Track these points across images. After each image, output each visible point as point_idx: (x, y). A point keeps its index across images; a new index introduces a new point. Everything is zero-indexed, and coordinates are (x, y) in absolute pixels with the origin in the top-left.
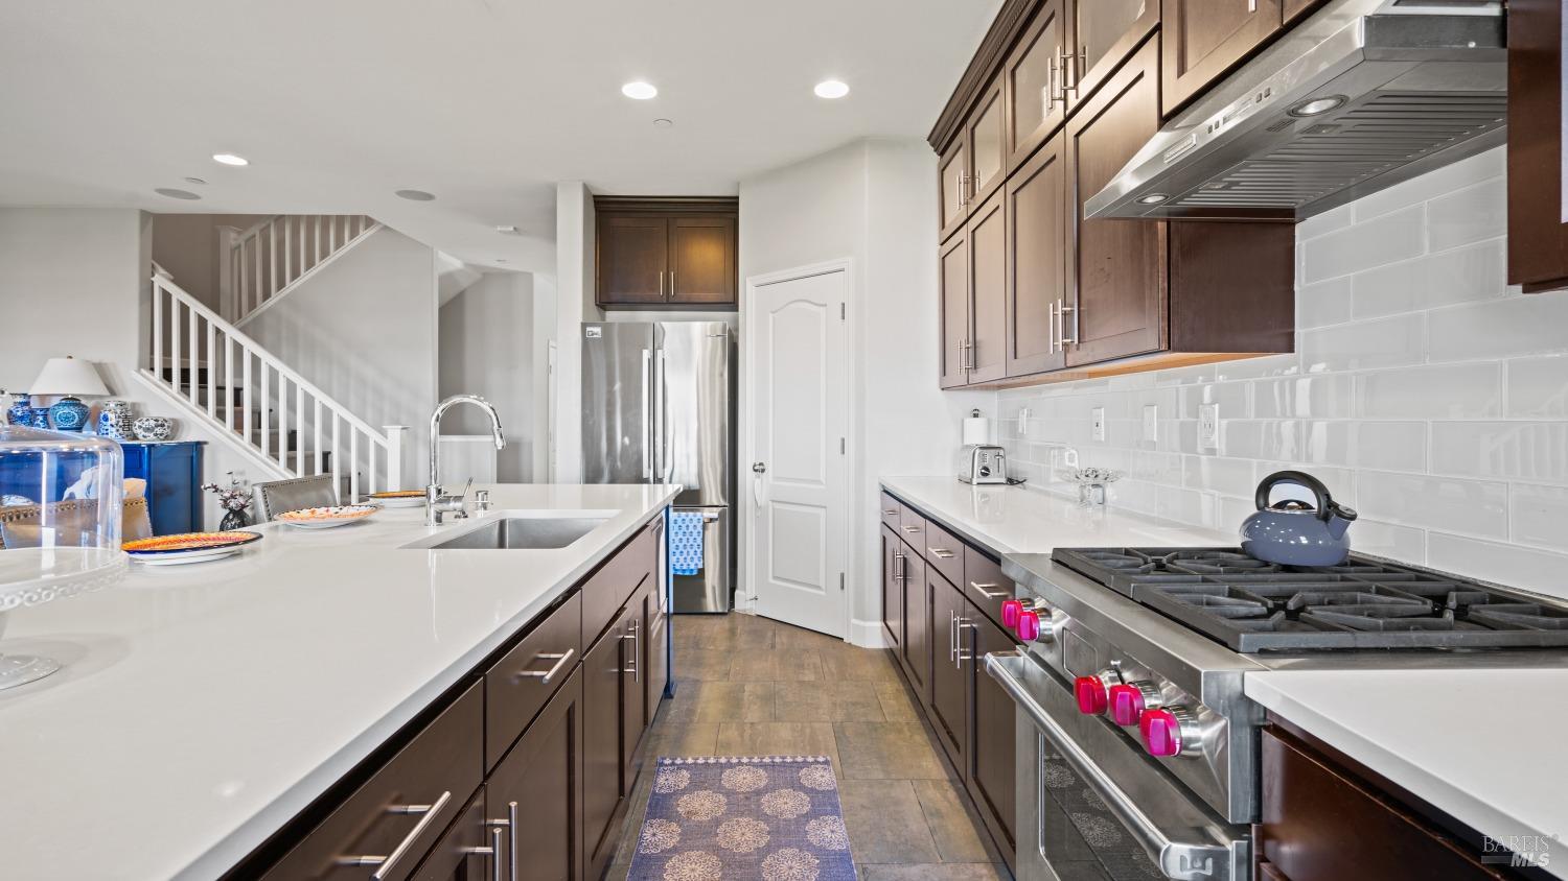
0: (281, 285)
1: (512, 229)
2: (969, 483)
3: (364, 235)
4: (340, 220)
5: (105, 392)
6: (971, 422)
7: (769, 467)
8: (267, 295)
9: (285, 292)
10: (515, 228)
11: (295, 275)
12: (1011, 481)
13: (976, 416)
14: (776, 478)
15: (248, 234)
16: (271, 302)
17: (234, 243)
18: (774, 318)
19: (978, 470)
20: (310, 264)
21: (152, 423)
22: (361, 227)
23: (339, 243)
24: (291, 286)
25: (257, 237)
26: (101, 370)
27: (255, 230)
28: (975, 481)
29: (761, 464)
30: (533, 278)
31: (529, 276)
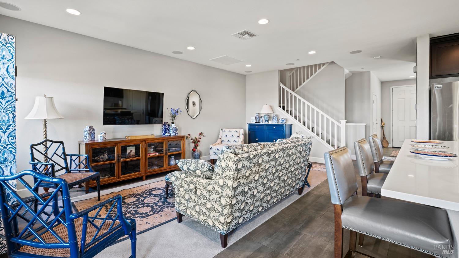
0: (300, 84)
1: (379, 57)
3: (322, 68)
4: (316, 65)
5: (272, 112)
8: (297, 87)
9: (301, 86)
10: (381, 57)
11: (304, 81)
15: (292, 72)
16: (298, 89)
17: (289, 75)
20: (308, 78)
21: (283, 119)
22: (322, 66)
23: (316, 71)
24: (303, 84)
25: (295, 73)
26: (271, 107)
27: (294, 71)
30: (370, 73)
31: (369, 72)
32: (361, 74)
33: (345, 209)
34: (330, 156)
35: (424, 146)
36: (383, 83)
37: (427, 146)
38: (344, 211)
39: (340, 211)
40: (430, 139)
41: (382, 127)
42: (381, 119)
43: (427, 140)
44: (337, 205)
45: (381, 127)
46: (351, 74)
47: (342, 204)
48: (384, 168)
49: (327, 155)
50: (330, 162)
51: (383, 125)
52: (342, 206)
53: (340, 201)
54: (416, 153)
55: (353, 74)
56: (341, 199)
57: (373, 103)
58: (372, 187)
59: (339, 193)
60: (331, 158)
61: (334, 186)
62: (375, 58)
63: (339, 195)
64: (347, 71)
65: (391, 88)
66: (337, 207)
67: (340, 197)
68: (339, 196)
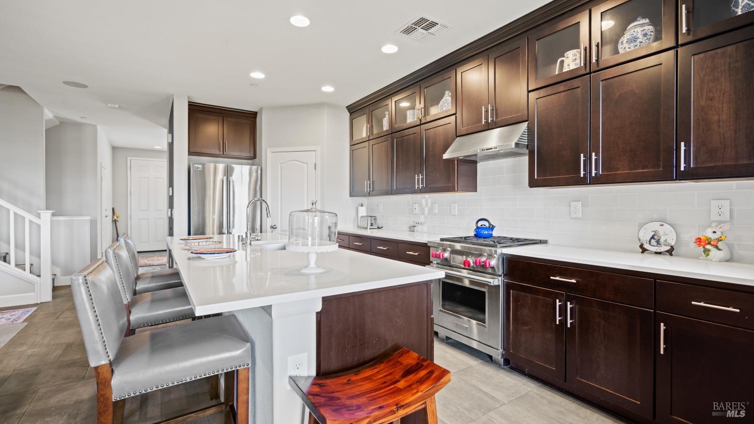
1: (117, 106)
2: (366, 228)
6: (360, 208)
7: (279, 226)
10: (119, 106)
12: (378, 228)
13: (362, 206)
14: (282, 231)
18: (281, 167)
19: (369, 224)
28: (368, 228)
29: (275, 225)
30: (97, 127)
31: (95, 127)
32: (78, 126)
33: (116, 367)
34: (86, 280)
35: (197, 244)
36: (114, 149)
37: (200, 243)
38: (116, 372)
39: (108, 375)
40: (189, 234)
41: (115, 222)
42: (113, 209)
43: (186, 237)
44: (102, 365)
45: (113, 221)
46: (58, 123)
47: (112, 360)
48: (156, 283)
49: (78, 280)
50: (85, 290)
51: (116, 218)
52: (111, 364)
53: (108, 357)
54: (198, 253)
55: (60, 122)
56: (109, 353)
57: (102, 180)
58: (138, 318)
59: (106, 342)
60: (87, 283)
61: (96, 334)
62: (109, 105)
63: (105, 346)
64: (48, 114)
65: (129, 159)
66: (103, 370)
67: (108, 349)
68: (106, 349)
